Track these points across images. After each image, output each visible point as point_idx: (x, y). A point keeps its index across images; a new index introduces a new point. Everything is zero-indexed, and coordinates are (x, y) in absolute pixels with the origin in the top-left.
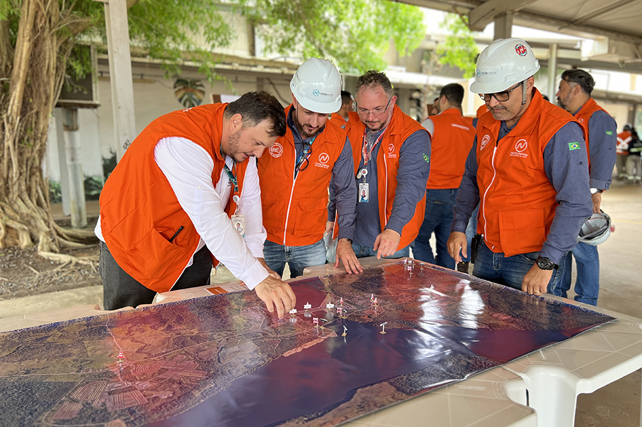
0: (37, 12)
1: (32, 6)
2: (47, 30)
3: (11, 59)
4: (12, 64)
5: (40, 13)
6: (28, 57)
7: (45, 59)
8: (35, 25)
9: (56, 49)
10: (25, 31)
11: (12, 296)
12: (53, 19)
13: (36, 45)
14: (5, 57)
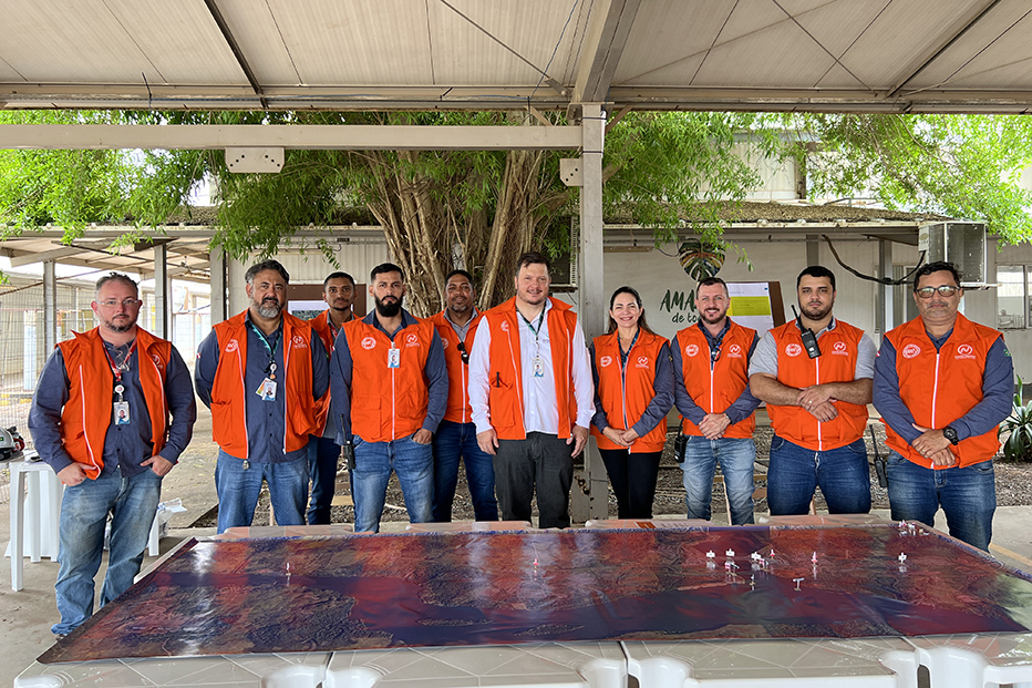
0: (514, 193)
1: (510, 188)
2: (524, 211)
3: (486, 243)
4: (487, 249)
5: (517, 194)
6: (503, 243)
7: (519, 244)
8: (512, 207)
9: (532, 229)
10: (502, 214)
11: (465, 516)
12: (531, 197)
13: (512, 229)
14: (480, 242)
